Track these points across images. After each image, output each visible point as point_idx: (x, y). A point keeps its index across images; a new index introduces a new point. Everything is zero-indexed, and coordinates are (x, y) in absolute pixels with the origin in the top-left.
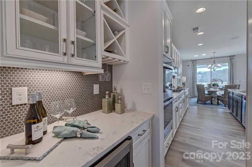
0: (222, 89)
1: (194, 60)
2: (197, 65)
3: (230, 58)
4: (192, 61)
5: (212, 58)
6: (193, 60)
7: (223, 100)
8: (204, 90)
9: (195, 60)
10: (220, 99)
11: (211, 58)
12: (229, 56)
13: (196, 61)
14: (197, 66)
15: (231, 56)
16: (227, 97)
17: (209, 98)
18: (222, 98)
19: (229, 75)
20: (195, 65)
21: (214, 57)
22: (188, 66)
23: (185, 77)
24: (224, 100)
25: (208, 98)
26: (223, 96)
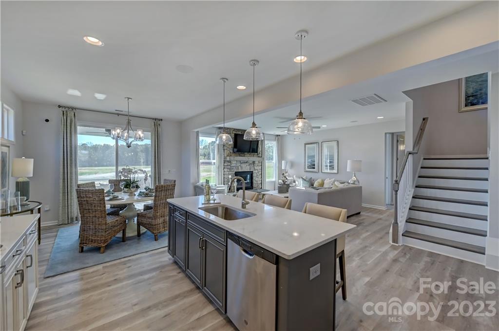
0: (147, 195)
1: (69, 108)
2: (78, 123)
3: (155, 123)
4: (59, 106)
5: (120, 114)
6: (65, 107)
7: (151, 225)
8: (104, 203)
9: (73, 108)
10: (145, 221)
11: (118, 114)
12: (153, 119)
13: (77, 112)
14: (79, 129)
15: (156, 119)
16: (158, 214)
17: (119, 227)
18: (149, 218)
19: (153, 158)
20: (71, 124)
21: (127, 113)
22: (47, 121)
23: (32, 160)
24: (154, 223)
25: (114, 226)
26: (151, 213)
